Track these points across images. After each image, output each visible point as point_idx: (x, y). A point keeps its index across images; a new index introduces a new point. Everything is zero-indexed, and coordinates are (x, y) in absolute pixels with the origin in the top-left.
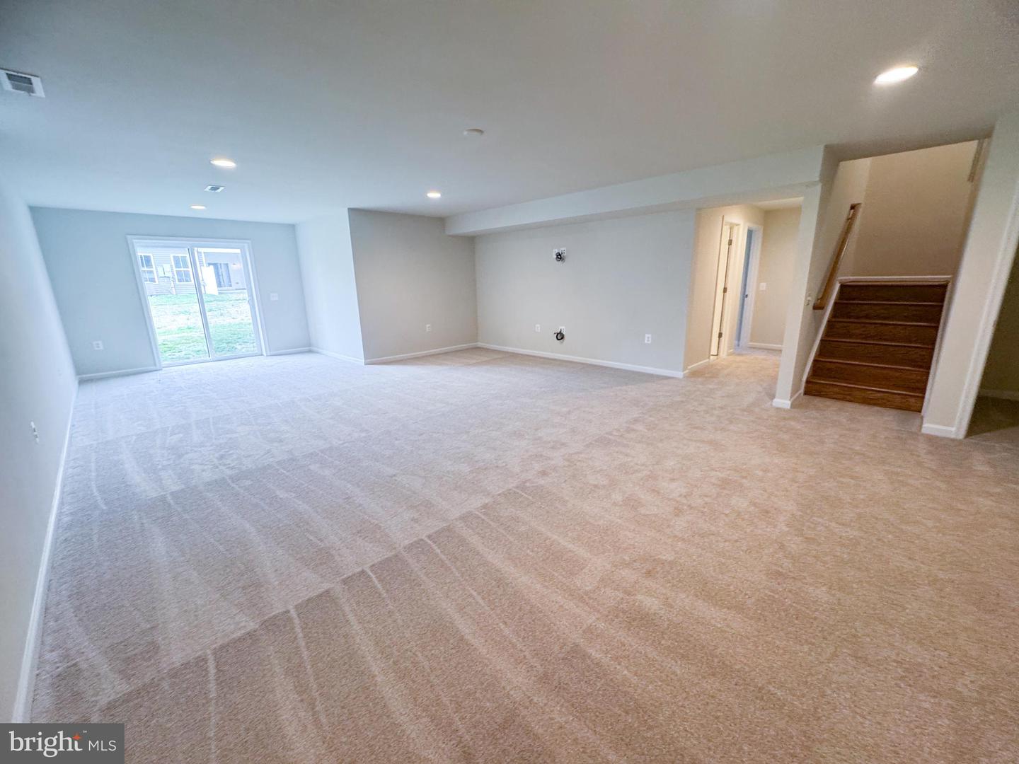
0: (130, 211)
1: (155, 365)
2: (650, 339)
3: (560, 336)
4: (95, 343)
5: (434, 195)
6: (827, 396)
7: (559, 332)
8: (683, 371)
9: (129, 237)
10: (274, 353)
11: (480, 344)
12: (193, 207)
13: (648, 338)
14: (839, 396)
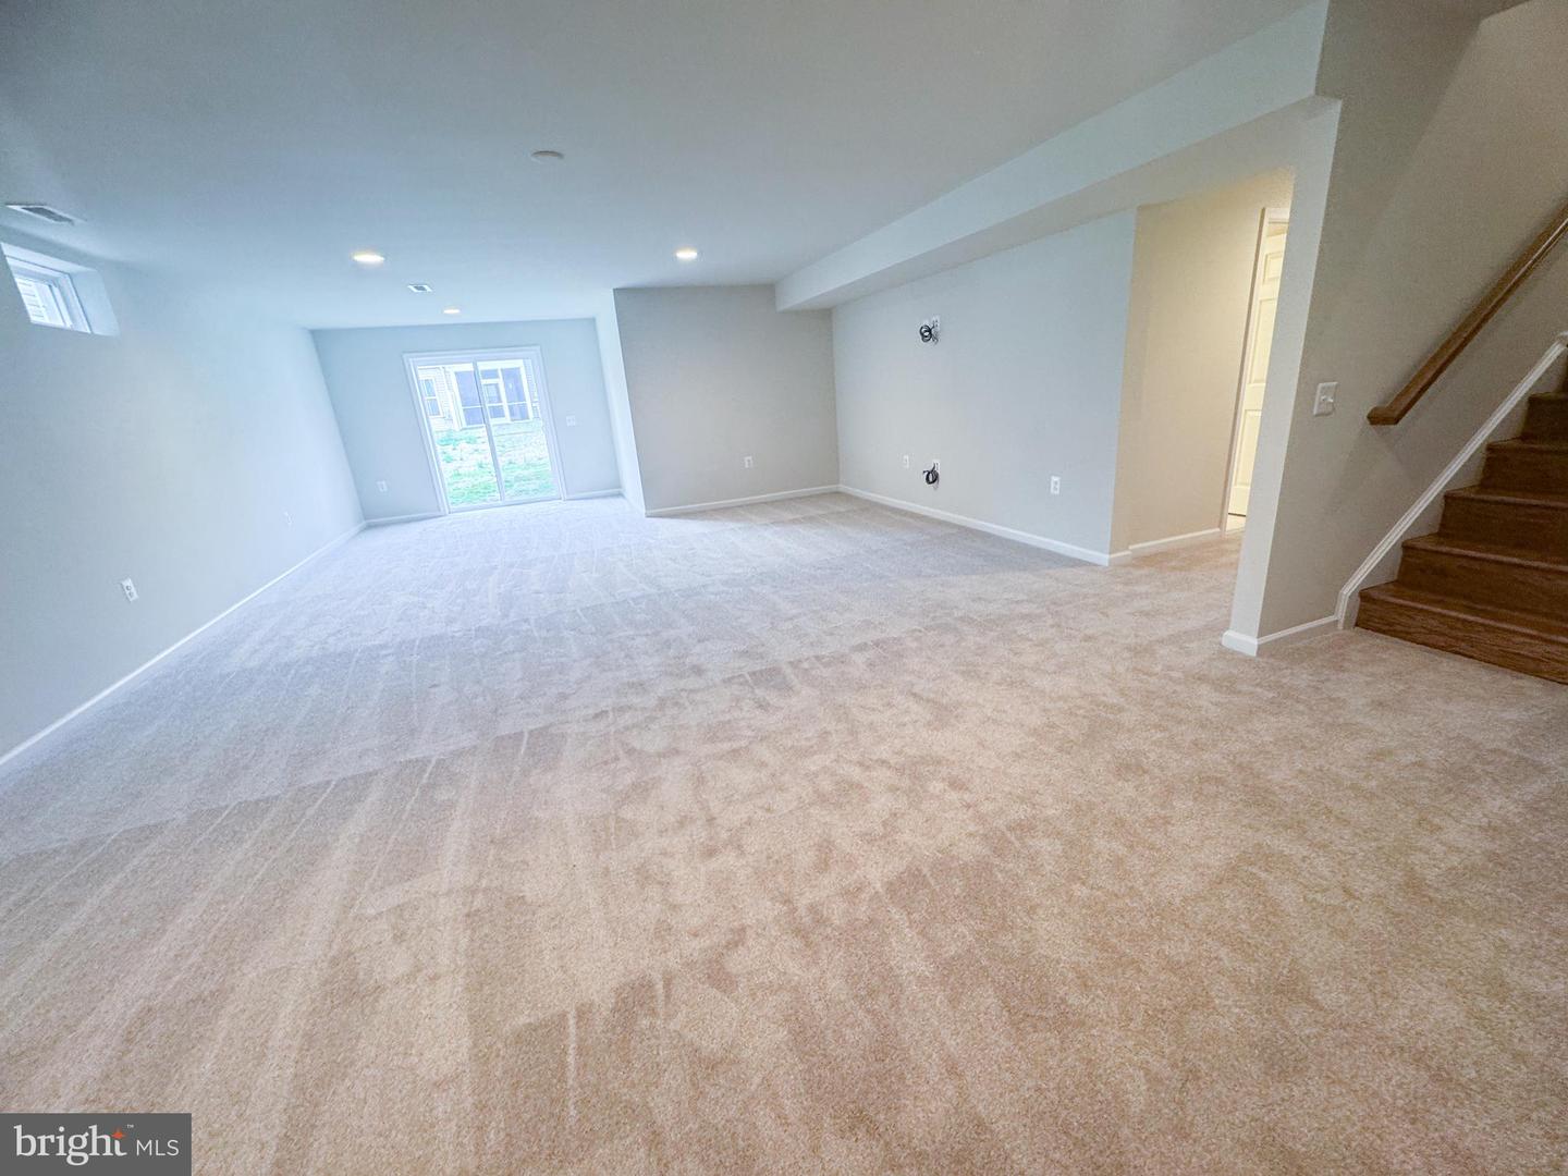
0: (388, 325)
1: (439, 510)
2: (1058, 487)
3: (932, 477)
4: (379, 483)
5: (687, 255)
6: (1406, 635)
7: (930, 469)
8: (1110, 553)
9: (405, 356)
10: (571, 496)
11: (842, 487)
12: (447, 312)
13: (1056, 483)
14: (1441, 641)
